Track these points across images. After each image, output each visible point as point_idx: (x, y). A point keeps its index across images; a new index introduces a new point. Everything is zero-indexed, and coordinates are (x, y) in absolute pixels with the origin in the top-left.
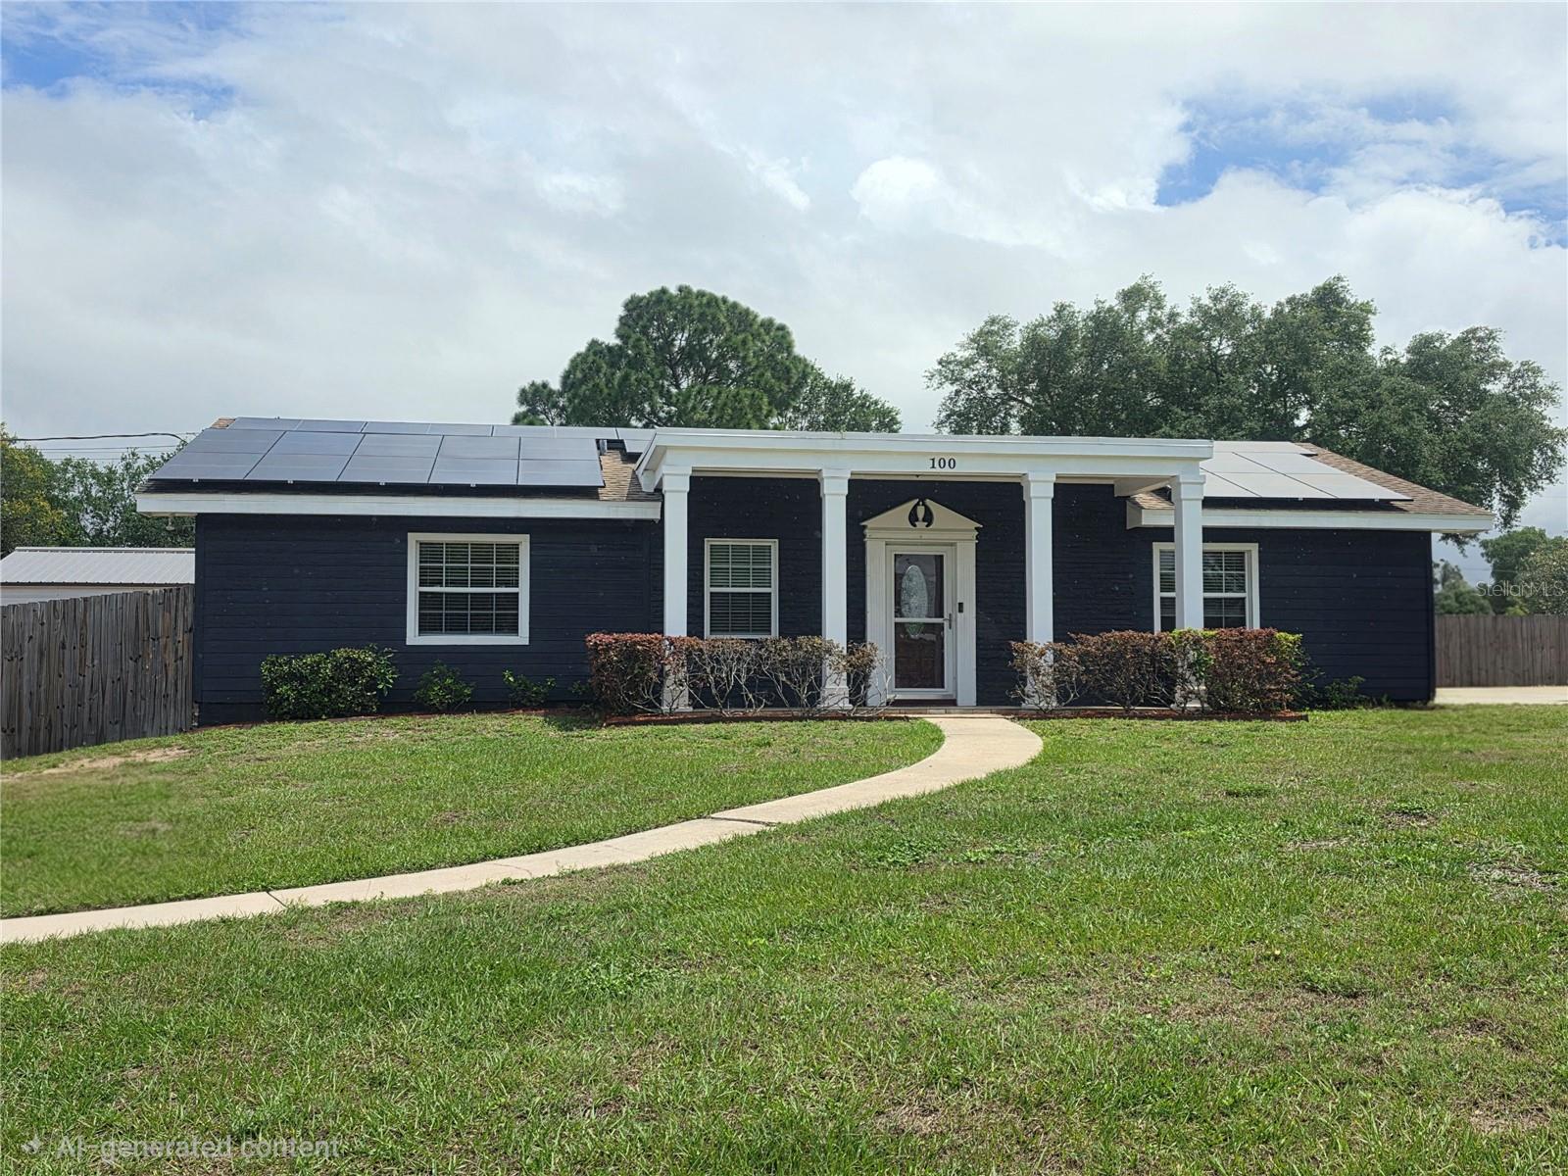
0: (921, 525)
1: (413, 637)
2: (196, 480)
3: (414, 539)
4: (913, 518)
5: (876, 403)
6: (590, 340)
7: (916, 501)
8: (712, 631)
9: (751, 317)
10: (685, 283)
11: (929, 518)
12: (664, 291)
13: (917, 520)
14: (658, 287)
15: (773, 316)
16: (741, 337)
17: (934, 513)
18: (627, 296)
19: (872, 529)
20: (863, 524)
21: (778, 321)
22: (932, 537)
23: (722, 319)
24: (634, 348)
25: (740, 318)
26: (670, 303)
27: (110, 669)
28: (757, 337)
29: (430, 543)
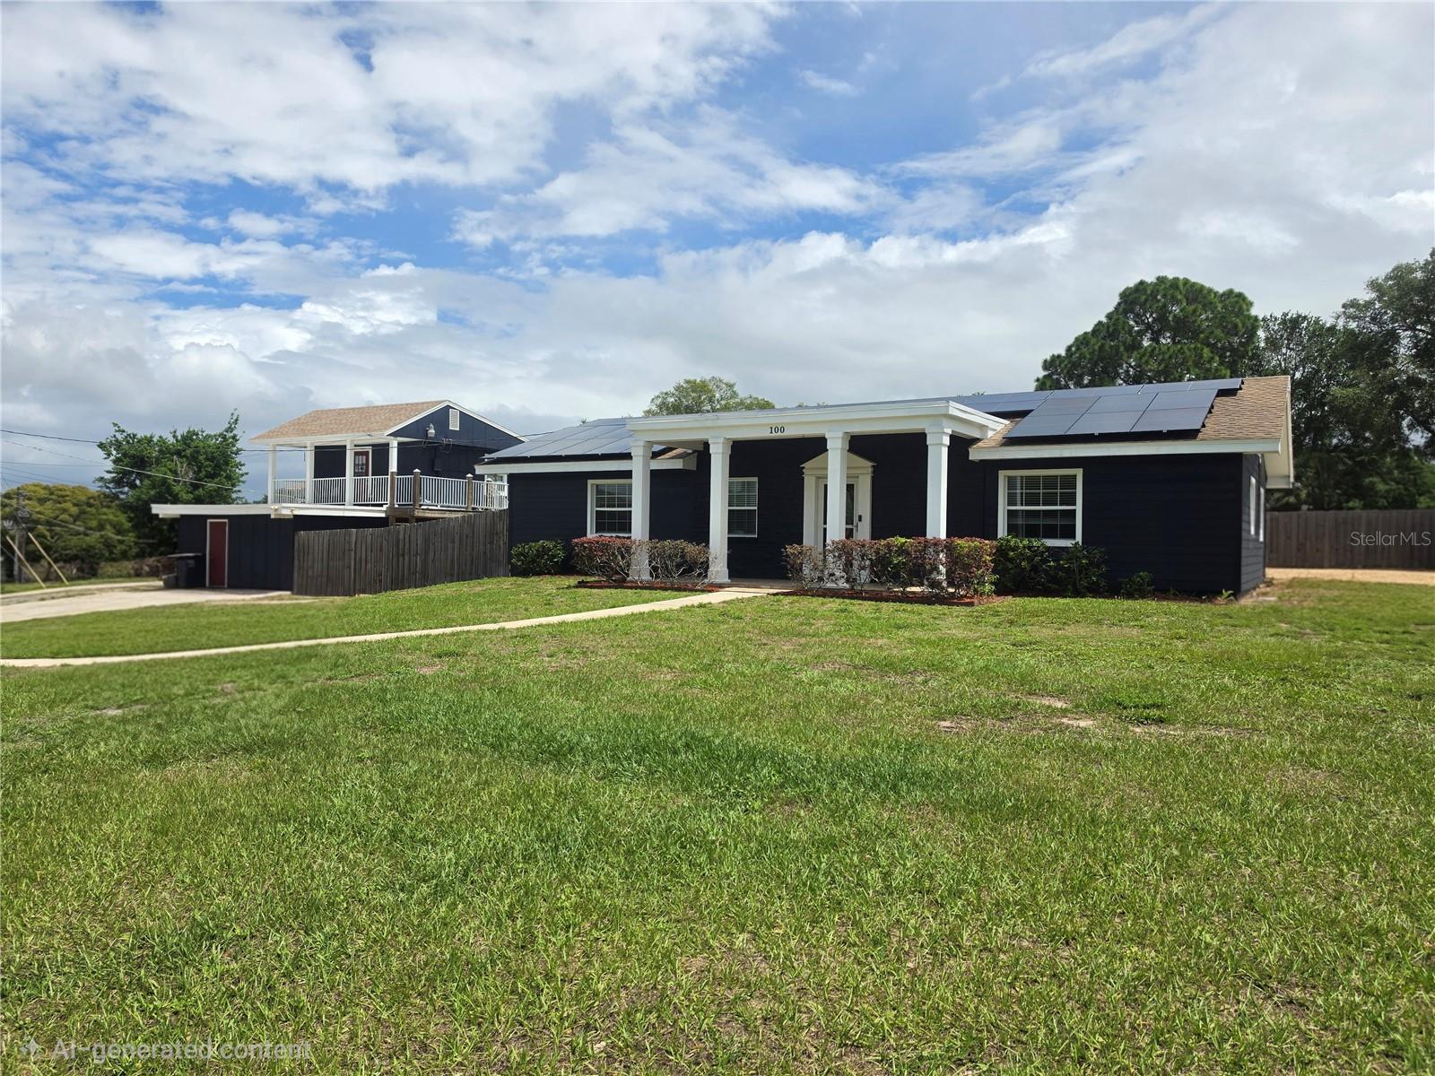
1: (592, 534)
3: (590, 482)
9: (1205, 292)
10: (1163, 275)
12: (1142, 283)
14: (1138, 281)
15: (1234, 287)
16: (1193, 307)
18: (1122, 289)
19: (809, 469)
20: (803, 466)
21: (1238, 290)
23: (1179, 297)
24: (1114, 324)
25: (1195, 294)
26: (1145, 290)
27: (481, 547)
28: (1208, 305)
29: (597, 486)
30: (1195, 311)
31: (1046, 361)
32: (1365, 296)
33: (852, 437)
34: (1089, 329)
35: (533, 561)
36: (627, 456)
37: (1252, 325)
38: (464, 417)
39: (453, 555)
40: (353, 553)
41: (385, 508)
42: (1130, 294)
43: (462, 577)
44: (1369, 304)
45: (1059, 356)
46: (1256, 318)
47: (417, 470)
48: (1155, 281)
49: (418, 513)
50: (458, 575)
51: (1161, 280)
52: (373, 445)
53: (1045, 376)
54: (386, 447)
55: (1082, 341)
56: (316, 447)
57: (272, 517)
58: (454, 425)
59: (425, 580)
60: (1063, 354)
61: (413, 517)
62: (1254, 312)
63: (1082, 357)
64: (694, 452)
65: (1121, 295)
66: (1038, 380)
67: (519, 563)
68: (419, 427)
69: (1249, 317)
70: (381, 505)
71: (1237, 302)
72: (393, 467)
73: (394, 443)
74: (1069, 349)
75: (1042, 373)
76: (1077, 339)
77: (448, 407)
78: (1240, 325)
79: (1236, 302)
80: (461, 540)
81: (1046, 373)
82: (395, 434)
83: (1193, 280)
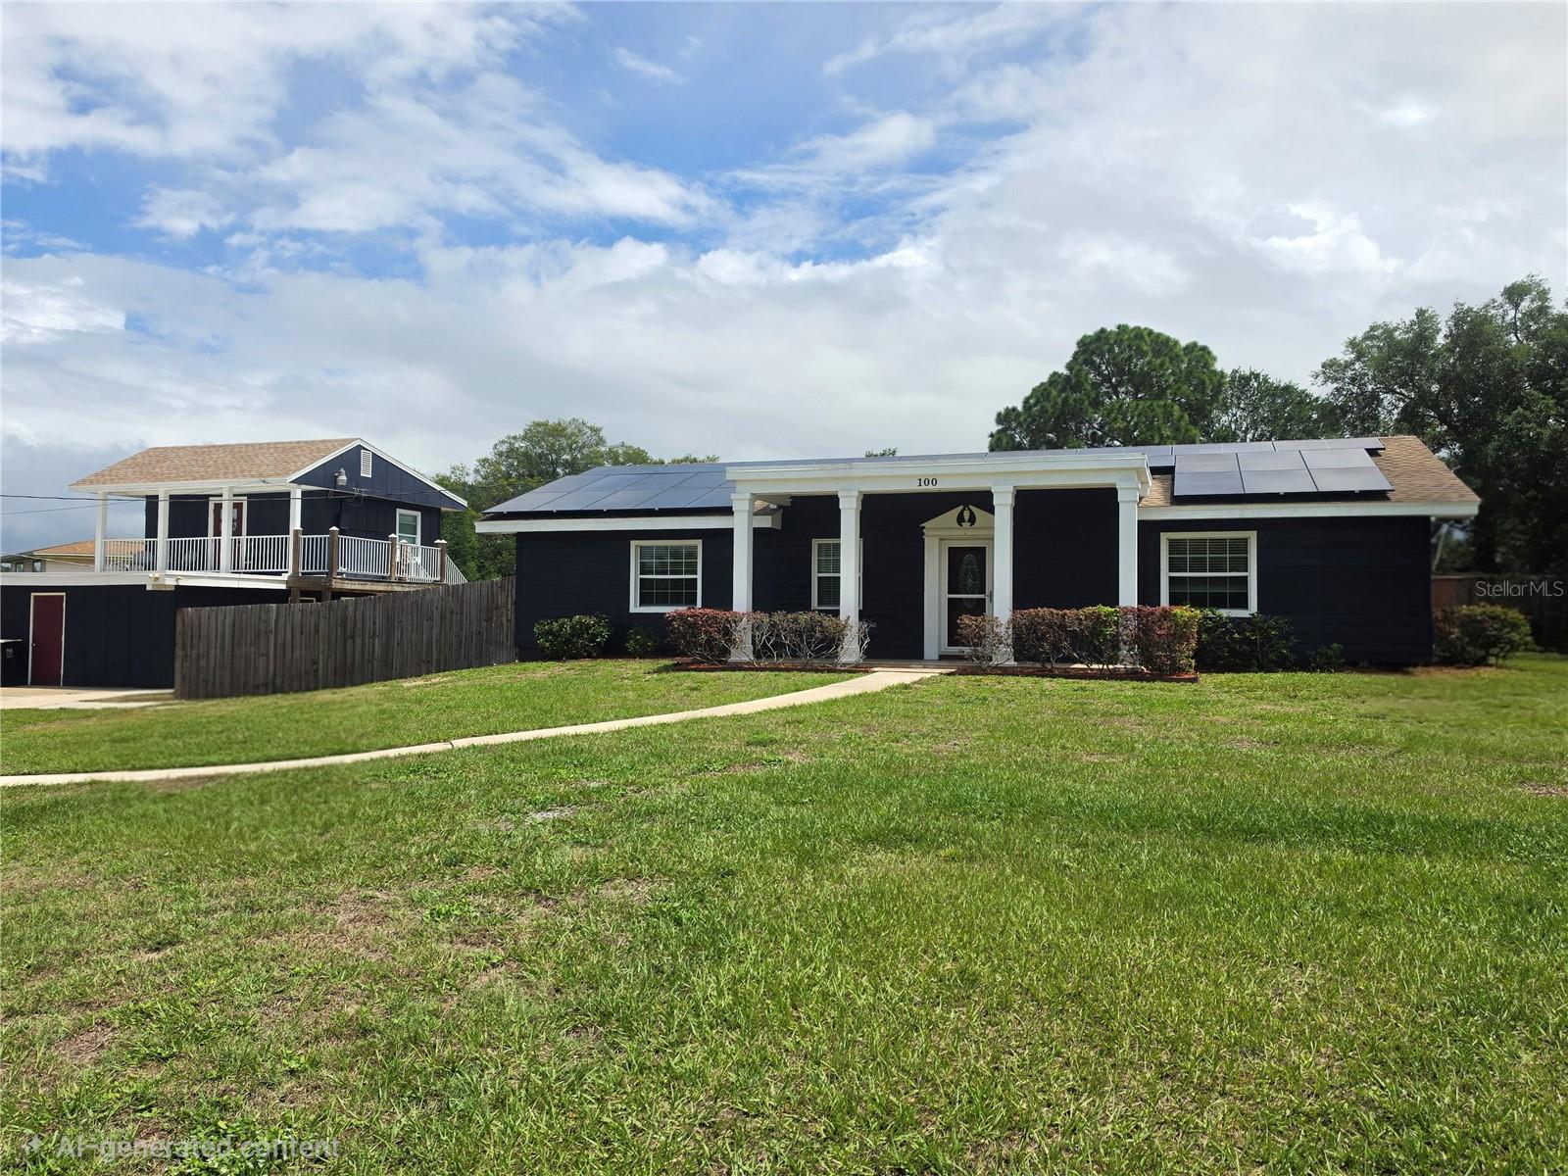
0: (966, 525)
1: (635, 607)
2: (505, 512)
3: (634, 544)
4: (960, 519)
5: (1317, 399)
6: (1051, 372)
7: (962, 507)
8: (820, 603)
9: (1171, 344)
10: (1122, 322)
11: (972, 520)
12: (1103, 331)
13: (964, 521)
14: (1099, 328)
15: (1197, 340)
16: (1159, 360)
17: (977, 516)
18: (1079, 337)
19: (930, 529)
20: (923, 525)
21: (1201, 343)
22: (976, 533)
23: (1145, 348)
24: (1076, 376)
25: (1163, 346)
26: (1107, 339)
27: (475, 626)
28: (1175, 359)
29: (641, 547)
30: (1162, 365)
31: (999, 414)
32: (1344, 356)
33: (1018, 491)
34: (1045, 379)
35: (567, 641)
36: (727, 511)
37: (1219, 382)
38: (377, 460)
39: (431, 636)
40: (272, 637)
41: (285, 577)
42: (1090, 343)
43: (443, 667)
44: (1348, 365)
45: (1014, 409)
46: (1222, 375)
47: (334, 528)
48: (1115, 329)
49: (336, 585)
50: (438, 662)
51: (1122, 329)
52: (249, 496)
53: (999, 431)
54: (284, 498)
55: (1041, 393)
56: (171, 497)
57: (148, 588)
58: (366, 472)
59: (388, 671)
60: (1020, 408)
61: (330, 588)
62: (1218, 366)
63: (1043, 411)
64: (779, 507)
65: (1078, 343)
66: (992, 435)
67: (547, 644)
68: (325, 474)
69: (1215, 372)
70: (279, 574)
71: (1203, 356)
72: (296, 523)
73: (297, 493)
74: (1026, 401)
75: (995, 428)
76: (1034, 390)
77: (359, 447)
78: (1208, 382)
79: (1200, 355)
80: (442, 617)
81: (1000, 427)
82: (298, 481)
83: (1157, 330)
